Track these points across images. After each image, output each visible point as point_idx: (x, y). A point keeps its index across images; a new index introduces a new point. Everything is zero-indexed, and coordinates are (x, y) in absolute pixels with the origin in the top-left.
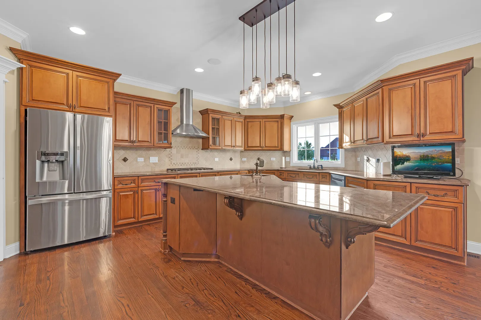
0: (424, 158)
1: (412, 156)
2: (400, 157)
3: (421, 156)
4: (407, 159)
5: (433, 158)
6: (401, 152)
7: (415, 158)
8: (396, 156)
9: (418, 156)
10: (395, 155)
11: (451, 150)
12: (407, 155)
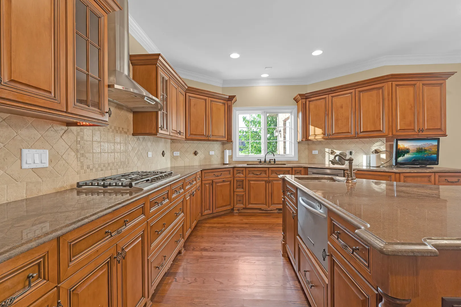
0: (420, 150)
1: (411, 148)
2: (402, 150)
3: (417, 149)
4: (407, 151)
5: (425, 150)
6: (403, 145)
7: (413, 150)
8: (399, 149)
9: (415, 149)
10: (399, 147)
11: (437, 144)
12: (408, 147)
